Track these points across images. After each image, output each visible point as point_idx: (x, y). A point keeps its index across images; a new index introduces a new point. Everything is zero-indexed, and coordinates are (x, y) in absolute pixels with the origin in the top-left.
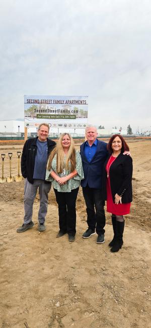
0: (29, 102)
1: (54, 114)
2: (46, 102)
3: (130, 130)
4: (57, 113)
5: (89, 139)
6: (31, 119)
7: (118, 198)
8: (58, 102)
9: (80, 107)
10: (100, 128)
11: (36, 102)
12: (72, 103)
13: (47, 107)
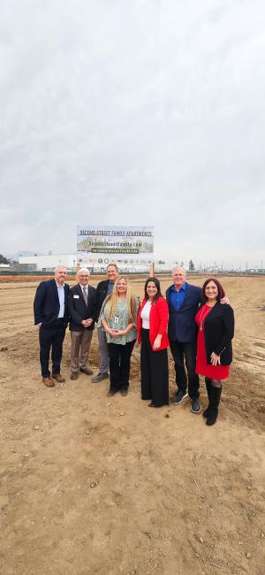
0: (83, 233)
1: (112, 247)
2: (102, 234)
3: (192, 266)
4: (116, 247)
5: (177, 283)
6: (85, 254)
7: (216, 359)
8: (118, 234)
9: (143, 239)
10: (160, 262)
11: (92, 233)
12: (134, 234)
13: (103, 239)
